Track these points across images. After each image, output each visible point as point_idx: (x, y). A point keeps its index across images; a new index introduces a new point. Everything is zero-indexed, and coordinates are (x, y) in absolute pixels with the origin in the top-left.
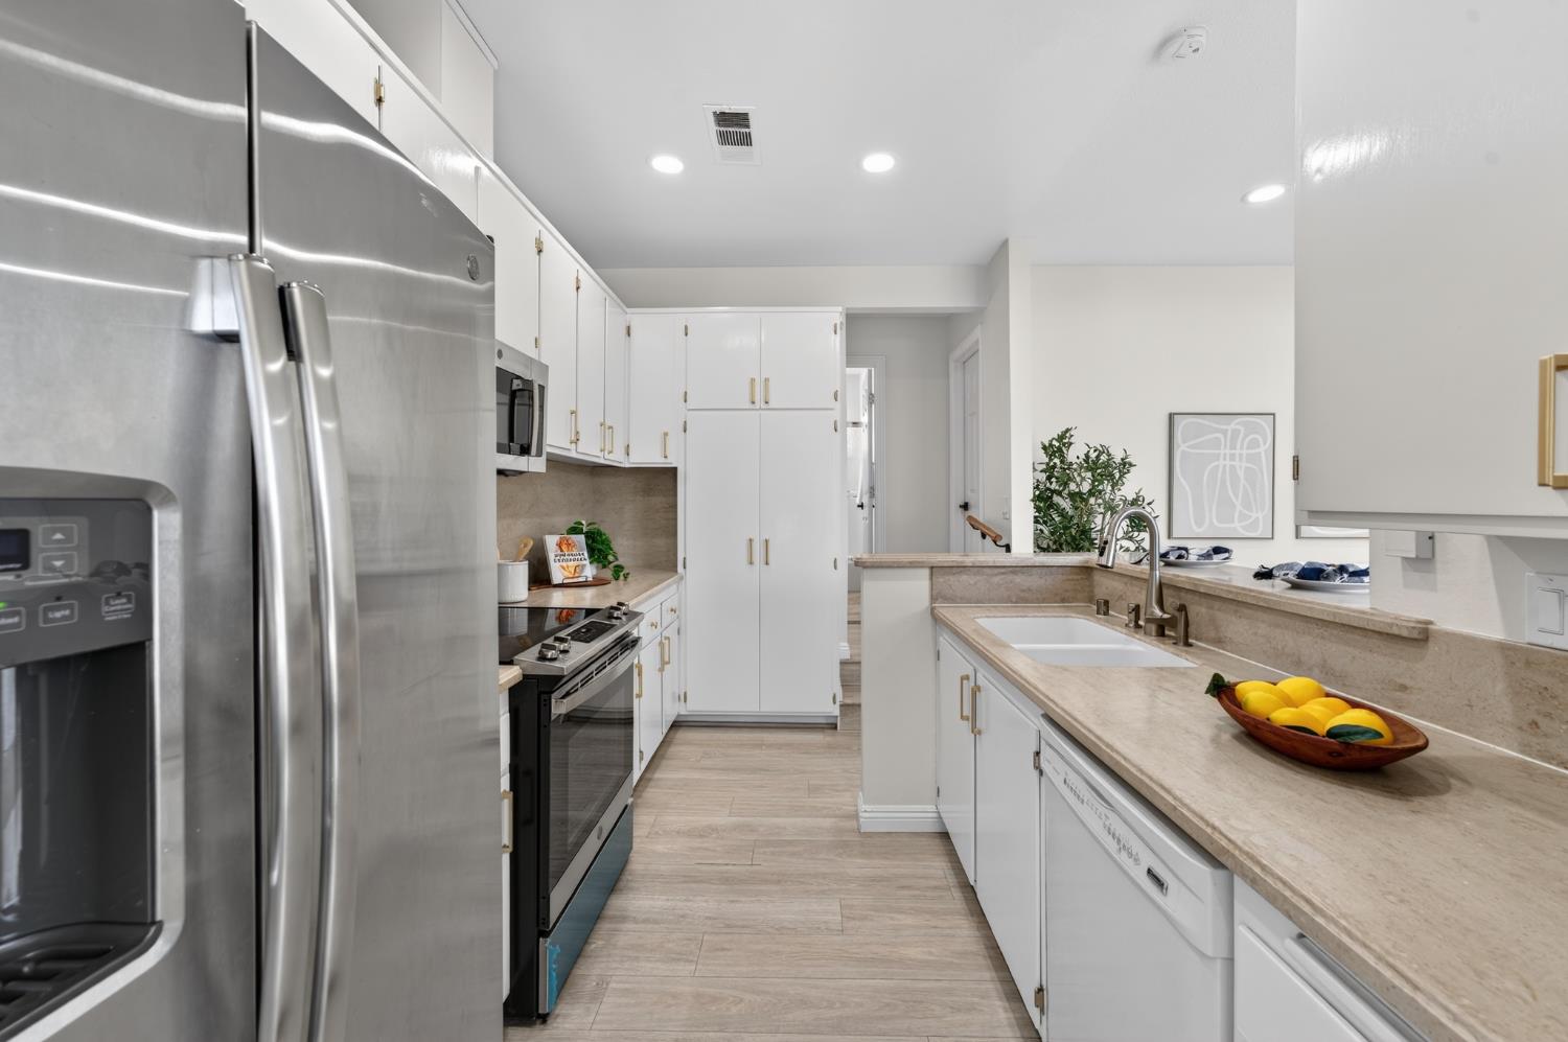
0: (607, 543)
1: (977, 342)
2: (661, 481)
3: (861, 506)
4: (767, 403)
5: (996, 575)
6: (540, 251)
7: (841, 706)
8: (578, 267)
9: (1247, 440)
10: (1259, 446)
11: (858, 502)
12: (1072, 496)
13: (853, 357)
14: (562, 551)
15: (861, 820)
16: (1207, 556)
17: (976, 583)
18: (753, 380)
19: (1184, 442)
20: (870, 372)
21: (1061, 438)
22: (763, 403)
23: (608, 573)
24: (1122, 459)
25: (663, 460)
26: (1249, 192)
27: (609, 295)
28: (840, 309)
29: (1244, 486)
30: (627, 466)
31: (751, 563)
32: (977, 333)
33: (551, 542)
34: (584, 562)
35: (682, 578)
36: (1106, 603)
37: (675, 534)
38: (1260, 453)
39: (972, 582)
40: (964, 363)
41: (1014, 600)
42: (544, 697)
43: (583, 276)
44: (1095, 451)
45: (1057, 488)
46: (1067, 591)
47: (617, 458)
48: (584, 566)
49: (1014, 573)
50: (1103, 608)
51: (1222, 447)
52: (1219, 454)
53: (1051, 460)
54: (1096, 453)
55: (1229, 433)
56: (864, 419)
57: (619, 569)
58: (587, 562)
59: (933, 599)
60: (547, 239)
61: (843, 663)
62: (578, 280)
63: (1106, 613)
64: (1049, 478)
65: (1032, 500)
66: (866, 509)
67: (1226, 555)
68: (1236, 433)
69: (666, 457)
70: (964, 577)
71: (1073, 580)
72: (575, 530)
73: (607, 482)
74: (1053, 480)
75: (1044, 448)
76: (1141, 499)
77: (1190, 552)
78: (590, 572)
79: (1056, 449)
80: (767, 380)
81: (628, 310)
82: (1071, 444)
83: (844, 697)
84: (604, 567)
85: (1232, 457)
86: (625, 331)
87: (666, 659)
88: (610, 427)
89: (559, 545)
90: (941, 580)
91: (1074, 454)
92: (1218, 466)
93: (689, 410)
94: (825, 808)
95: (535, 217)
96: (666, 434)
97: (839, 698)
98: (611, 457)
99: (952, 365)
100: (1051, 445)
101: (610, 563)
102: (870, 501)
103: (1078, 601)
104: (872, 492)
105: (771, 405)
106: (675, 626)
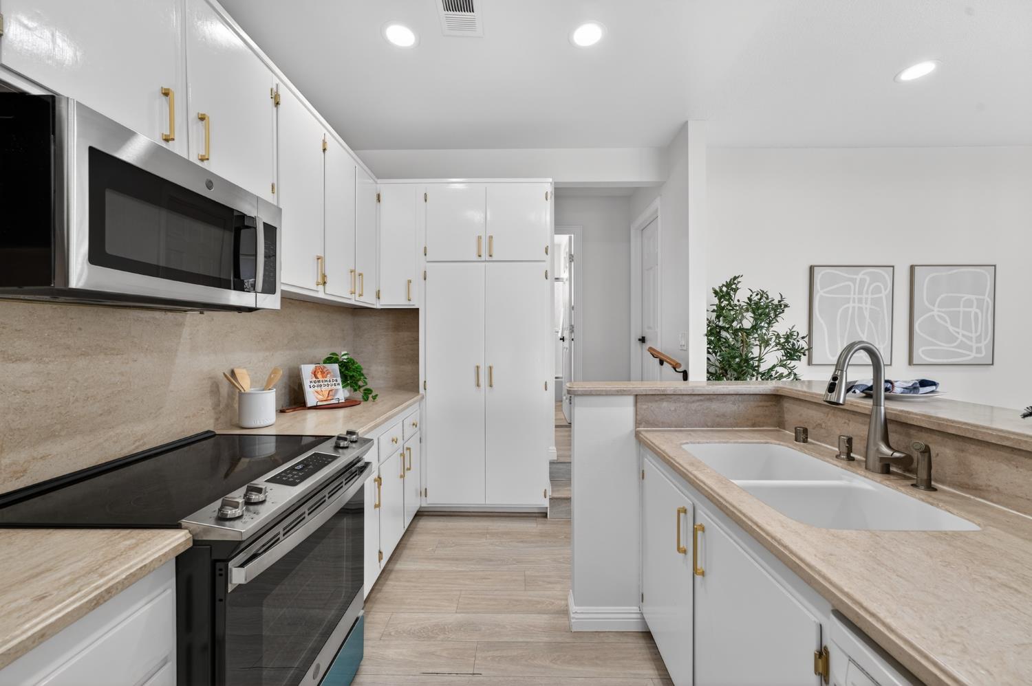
0: (359, 370)
1: (657, 210)
2: (406, 319)
3: (563, 339)
4: (491, 256)
5: (693, 402)
6: (277, 104)
7: (550, 499)
8: (326, 131)
9: (871, 288)
10: (881, 292)
11: (560, 335)
12: (735, 332)
13: (560, 226)
14: (316, 377)
15: (573, 621)
16: (914, 389)
17: (675, 410)
18: (480, 238)
19: (822, 289)
20: (570, 238)
21: (728, 285)
22: (487, 255)
23: (359, 395)
24: (779, 301)
25: (407, 303)
26: (900, 72)
27: (359, 164)
28: (551, 180)
29: (869, 323)
30: (379, 307)
31: (478, 385)
32: (657, 203)
33: (307, 370)
34: (337, 387)
35: (423, 398)
36: (805, 431)
37: (418, 362)
38: (881, 298)
39: (673, 409)
40: (642, 230)
41: (709, 424)
42: (219, 565)
43: (329, 139)
44: (757, 295)
45: (724, 325)
46: (758, 416)
47: (368, 300)
48: (337, 390)
49: (710, 400)
50: (802, 436)
51: (852, 293)
52: (850, 298)
53: (721, 303)
54: (759, 297)
55: (858, 282)
56: (565, 275)
57: (368, 392)
58: (340, 387)
59: (638, 423)
60: (283, 92)
61: (552, 463)
62: (324, 143)
63: (805, 441)
64: (718, 317)
65: (706, 335)
66: (567, 342)
67: (933, 388)
68: (862, 281)
69: (409, 300)
70: (665, 404)
71: (763, 406)
72: (330, 360)
73: (365, 322)
74: (721, 319)
75: (716, 292)
76: (795, 334)
77: (895, 384)
78: (342, 394)
79: (725, 293)
80: (491, 237)
81: (379, 181)
82: (738, 289)
83: (553, 491)
84: (355, 390)
85: (860, 301)
86: (375, 198)
87: (407, 466)
88: (360, 275)
89: (315, 374)
90: (644, 407)
91: (741, 297)
92: (848, 308)
93: (428, 262)
94: (538, 603)
95: (273, 71)
96: (410, 282)
97: (549, 493)
98: (362, 299)
99: (633, 232)
100: (721, 291)
101: (360, 387)
102: (570, 336)
103: (768, 425)
104: (572, 329)
105: (494, 259)
106: (418, 435)
